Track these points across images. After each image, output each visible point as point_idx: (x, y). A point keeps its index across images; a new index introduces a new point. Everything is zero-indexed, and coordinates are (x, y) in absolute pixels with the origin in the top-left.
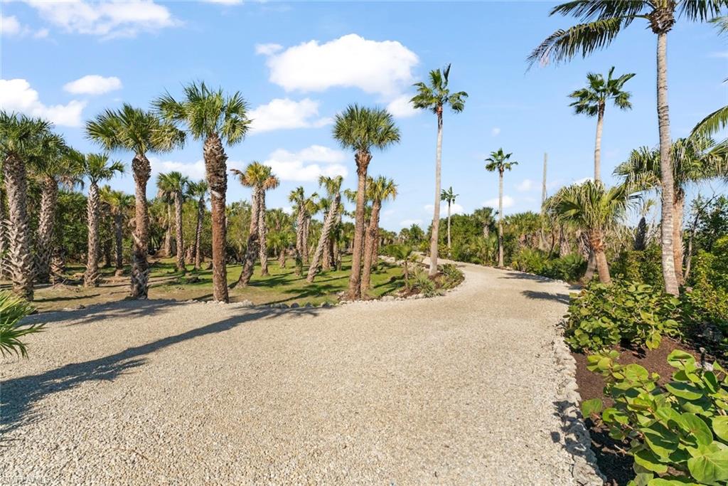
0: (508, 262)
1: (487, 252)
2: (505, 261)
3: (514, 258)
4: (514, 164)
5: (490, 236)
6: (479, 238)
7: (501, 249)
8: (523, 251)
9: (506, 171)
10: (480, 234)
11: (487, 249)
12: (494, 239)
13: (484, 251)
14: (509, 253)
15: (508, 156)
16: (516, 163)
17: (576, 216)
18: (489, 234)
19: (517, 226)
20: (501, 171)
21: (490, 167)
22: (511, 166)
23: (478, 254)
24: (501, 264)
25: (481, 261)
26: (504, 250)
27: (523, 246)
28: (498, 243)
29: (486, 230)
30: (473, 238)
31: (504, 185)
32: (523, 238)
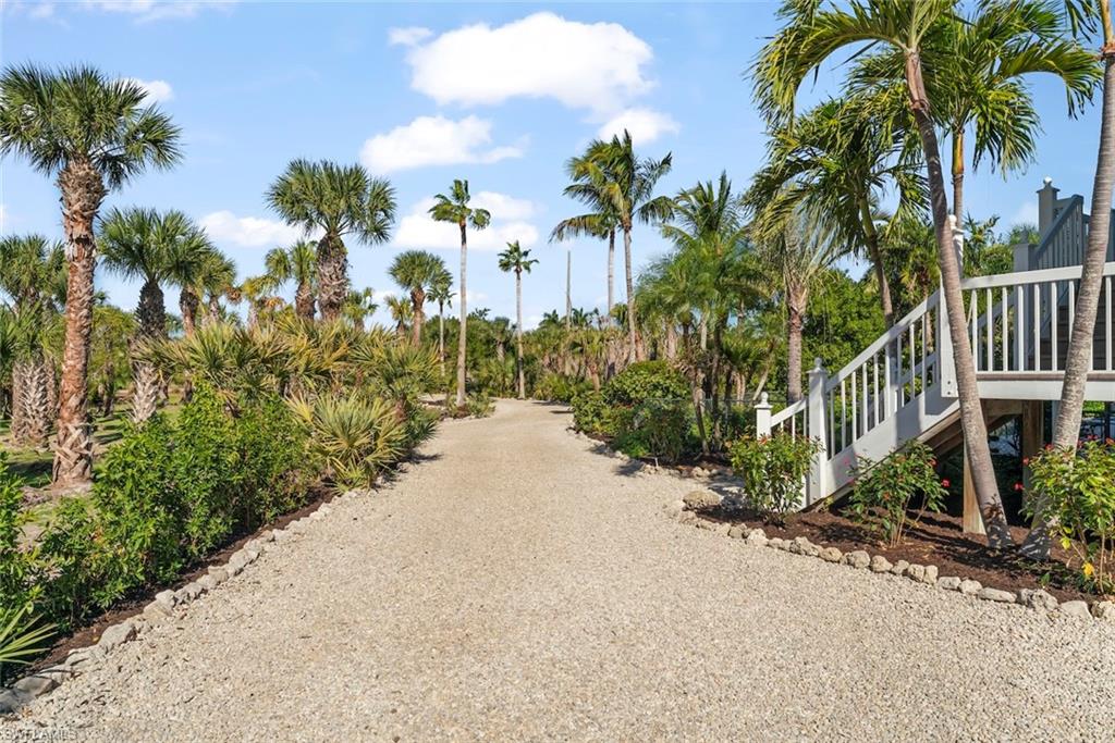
0: (530, 393)
1: (504, 380)
2: (526, 390)
3: (538, 386)
4: (534, 263)
5: (506, 358)
6: (492, 361)
7: (522, 375)
8: (549, 377)
9: (524, 272)
10: (491, 354)
11: (504, 376)
12: (511, 362)
13: (500, 378)
14: (531, 380)
15: (526, 254)
16: (536, 261)
17: (582, 351)
18: (505, 355)
19: (539, 346)
20: (518, 272)
21: (505, 266)
22: (531, 266)
23: (491, 383)
24: (522, 395)
25: (495, 393)
26: (525, 375)
27: (547, 370)
28: (518, 366)
29: (500, 350)
30: (482, 361)
31: (522, 291)
32: (547, 361)
